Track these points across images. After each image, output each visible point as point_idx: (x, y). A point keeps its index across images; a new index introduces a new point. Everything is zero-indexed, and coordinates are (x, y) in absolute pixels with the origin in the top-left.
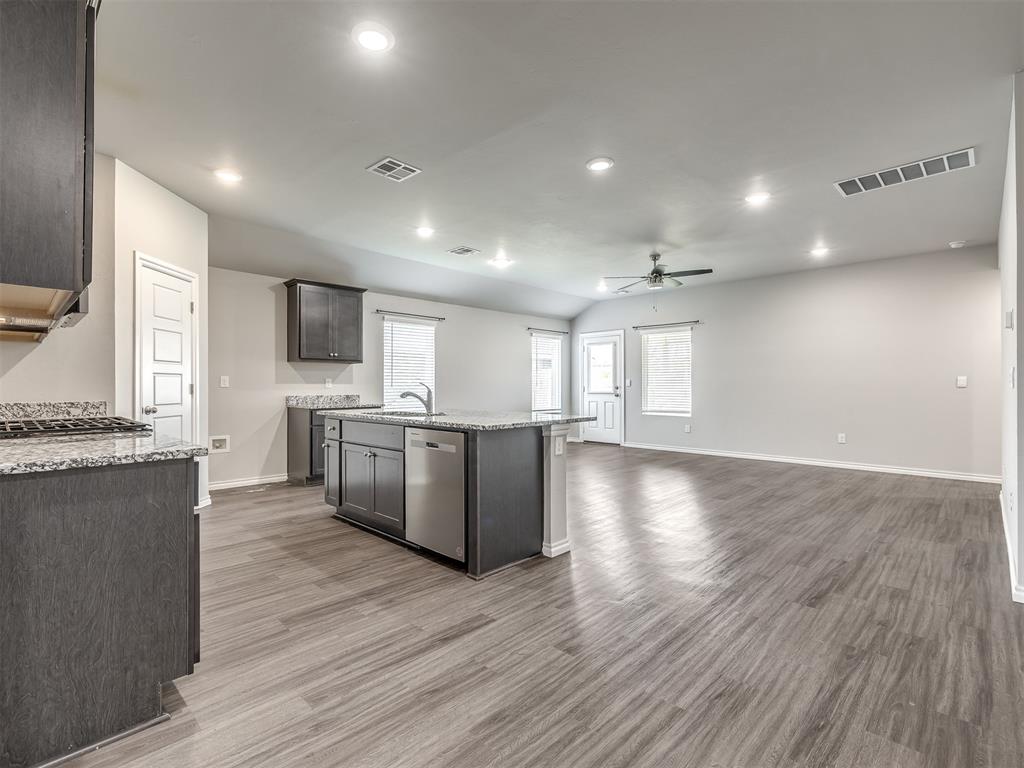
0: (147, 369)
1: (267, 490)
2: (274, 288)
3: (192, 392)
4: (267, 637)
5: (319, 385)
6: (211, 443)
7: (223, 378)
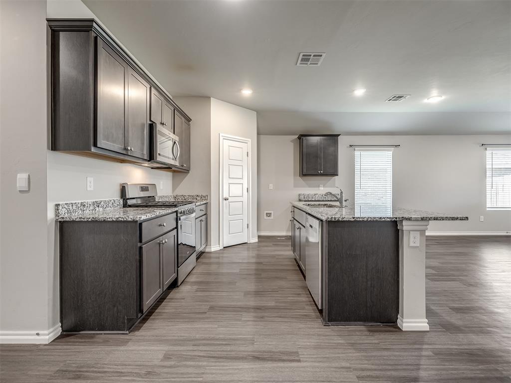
0: (226, 182)
1: (286, 239)
2: (293, 141)
3: (248, 191)
4: (196, 313)
5: (316, 188)
6: (265, 214)
7: (270, 185)
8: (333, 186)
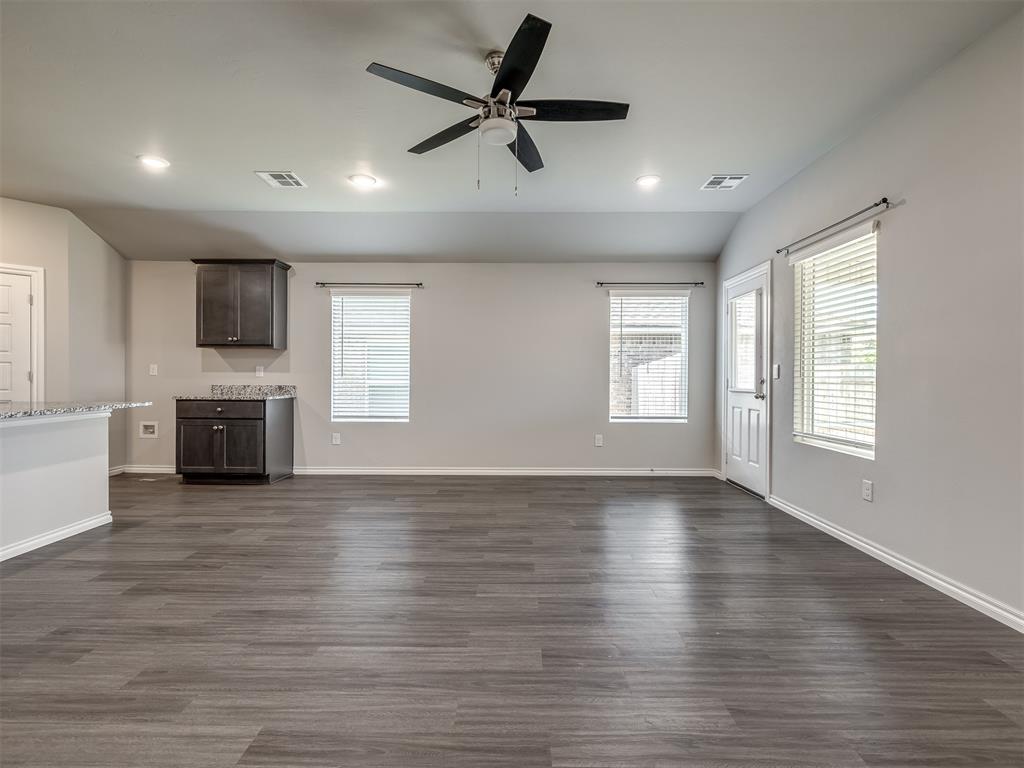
3: (30, 379)
5: (247, 374)
6: (142, 428)
7: (152, 366)
8: (287, 370)
